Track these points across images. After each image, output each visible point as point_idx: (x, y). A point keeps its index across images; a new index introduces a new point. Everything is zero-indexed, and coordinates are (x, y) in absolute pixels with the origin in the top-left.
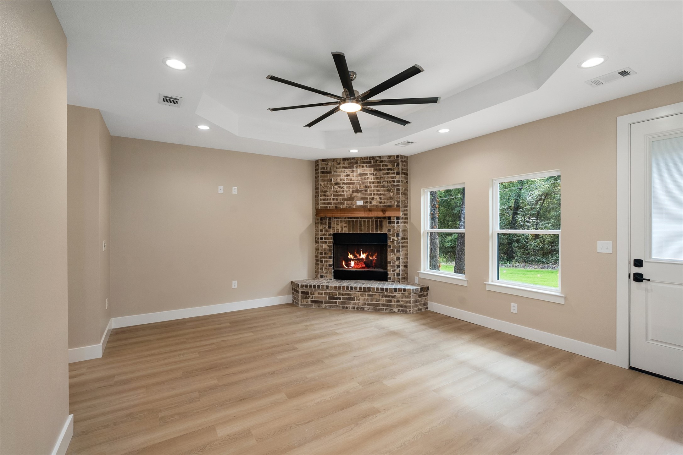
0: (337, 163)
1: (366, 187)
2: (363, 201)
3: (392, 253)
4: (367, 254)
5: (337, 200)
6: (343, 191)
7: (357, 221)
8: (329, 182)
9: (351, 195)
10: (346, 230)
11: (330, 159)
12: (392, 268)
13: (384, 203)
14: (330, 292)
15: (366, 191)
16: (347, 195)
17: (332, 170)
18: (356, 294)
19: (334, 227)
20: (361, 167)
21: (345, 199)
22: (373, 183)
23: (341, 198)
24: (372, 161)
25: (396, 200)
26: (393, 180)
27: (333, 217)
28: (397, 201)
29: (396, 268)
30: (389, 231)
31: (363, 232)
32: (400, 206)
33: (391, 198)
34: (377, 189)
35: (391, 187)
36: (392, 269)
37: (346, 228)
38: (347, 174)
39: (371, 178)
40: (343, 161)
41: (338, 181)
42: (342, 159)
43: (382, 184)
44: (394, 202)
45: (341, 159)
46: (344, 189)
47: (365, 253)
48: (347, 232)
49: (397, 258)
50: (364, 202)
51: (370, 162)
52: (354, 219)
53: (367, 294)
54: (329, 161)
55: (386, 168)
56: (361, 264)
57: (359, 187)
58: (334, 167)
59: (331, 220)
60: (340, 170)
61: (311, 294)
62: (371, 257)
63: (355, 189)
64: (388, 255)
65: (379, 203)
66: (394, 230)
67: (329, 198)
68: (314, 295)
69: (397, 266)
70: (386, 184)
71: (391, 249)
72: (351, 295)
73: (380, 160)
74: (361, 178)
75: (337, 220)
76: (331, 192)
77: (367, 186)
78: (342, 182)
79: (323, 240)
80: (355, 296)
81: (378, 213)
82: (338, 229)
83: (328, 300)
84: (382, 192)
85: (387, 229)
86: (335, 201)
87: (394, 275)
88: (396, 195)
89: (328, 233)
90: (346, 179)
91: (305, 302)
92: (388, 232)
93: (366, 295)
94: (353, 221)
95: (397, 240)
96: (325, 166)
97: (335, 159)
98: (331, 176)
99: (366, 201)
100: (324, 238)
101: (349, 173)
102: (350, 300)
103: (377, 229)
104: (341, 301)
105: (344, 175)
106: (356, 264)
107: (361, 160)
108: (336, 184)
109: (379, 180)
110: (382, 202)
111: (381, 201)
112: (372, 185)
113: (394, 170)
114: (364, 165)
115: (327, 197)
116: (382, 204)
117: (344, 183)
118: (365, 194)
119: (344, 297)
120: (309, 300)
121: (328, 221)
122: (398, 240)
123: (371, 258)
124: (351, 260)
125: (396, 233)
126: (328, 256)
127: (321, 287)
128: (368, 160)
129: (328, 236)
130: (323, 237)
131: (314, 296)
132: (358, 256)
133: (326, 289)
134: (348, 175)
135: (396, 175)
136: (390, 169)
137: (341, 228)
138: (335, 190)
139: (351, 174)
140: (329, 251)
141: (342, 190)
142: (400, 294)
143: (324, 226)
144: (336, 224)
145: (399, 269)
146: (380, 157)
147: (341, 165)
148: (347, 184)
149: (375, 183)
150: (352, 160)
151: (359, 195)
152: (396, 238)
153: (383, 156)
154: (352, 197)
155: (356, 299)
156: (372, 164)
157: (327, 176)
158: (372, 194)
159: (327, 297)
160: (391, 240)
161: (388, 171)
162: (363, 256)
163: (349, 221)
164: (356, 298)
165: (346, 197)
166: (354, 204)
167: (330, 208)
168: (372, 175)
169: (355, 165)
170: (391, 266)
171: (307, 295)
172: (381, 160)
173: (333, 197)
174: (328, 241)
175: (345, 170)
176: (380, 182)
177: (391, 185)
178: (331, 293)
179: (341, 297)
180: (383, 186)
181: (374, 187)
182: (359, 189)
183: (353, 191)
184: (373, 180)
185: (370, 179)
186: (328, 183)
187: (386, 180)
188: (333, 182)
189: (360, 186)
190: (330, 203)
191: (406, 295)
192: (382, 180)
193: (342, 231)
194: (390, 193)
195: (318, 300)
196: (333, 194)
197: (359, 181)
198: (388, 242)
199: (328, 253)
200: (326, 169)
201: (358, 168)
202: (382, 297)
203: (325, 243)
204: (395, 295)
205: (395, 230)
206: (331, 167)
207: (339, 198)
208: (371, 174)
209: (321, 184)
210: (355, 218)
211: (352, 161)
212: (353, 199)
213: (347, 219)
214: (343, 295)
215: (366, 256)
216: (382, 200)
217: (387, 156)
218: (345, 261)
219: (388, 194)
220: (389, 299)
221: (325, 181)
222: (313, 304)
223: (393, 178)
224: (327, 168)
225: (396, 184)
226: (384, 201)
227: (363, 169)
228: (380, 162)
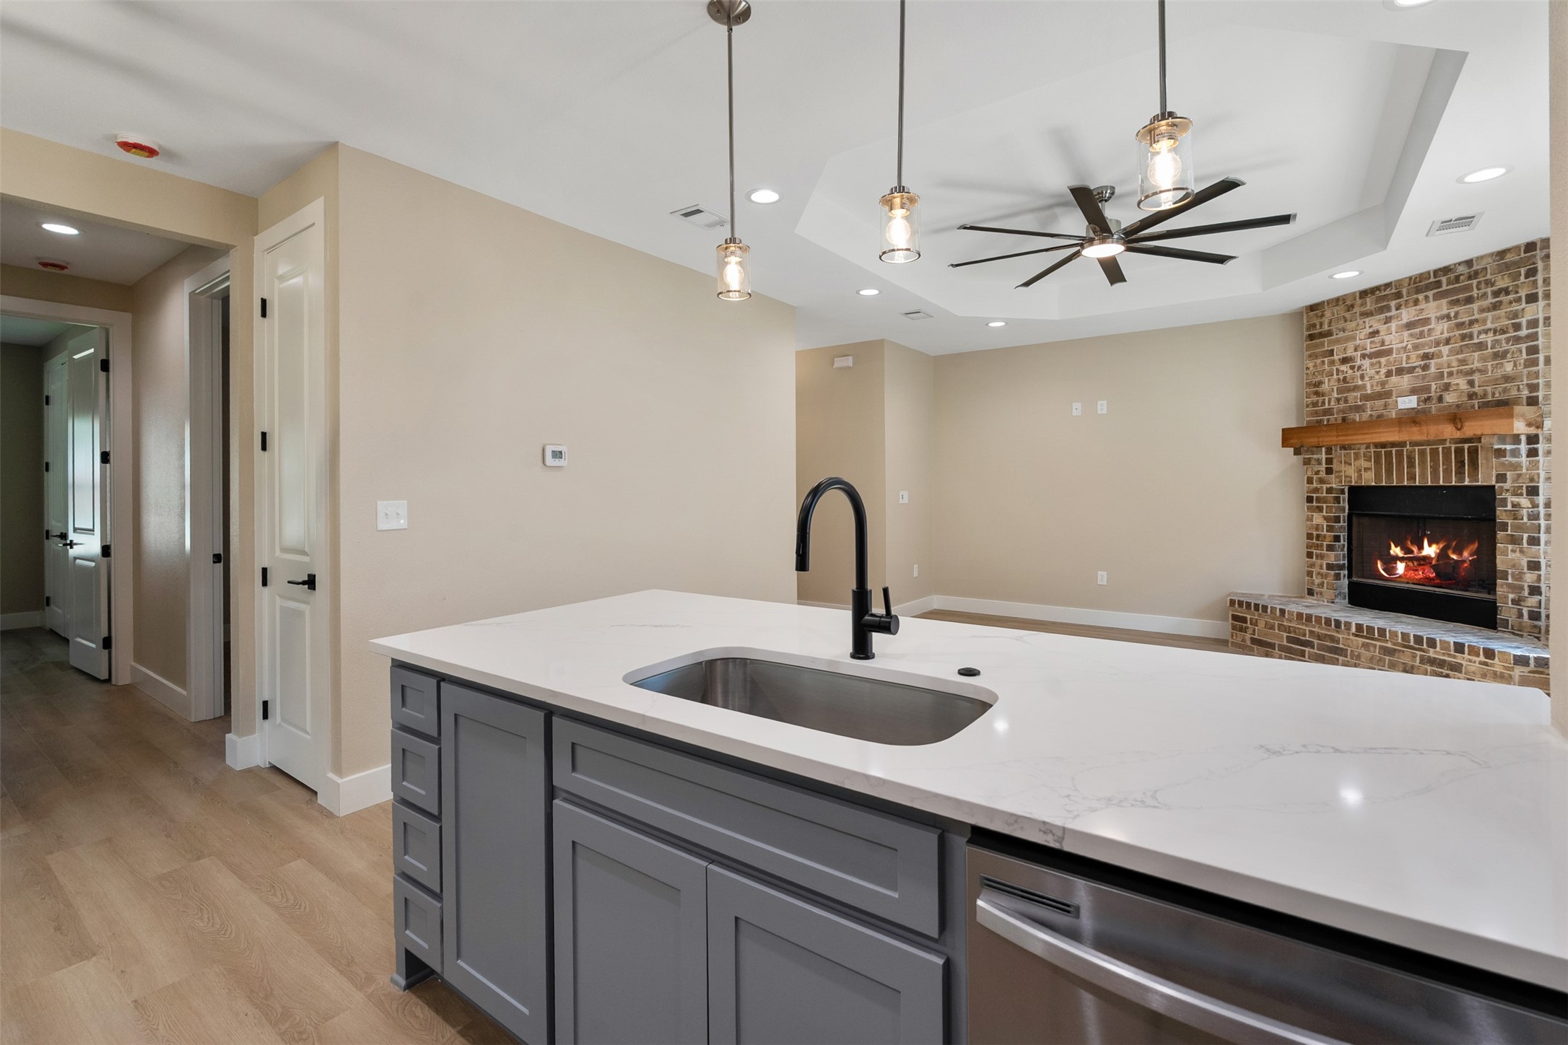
0: (1346, 308)
1: (1426, 357)
2: (1416, 397)
3: (1510, 547)
4: (1441, 546)
5: (1346, 401)
6: (1362, 377)
7: (1400, 454)
8: (1326, 359)
9: (1383, 384)
10: (1369, 479)
11: (1327, 301)
12: (1512, 593)
13: (1485, 395)
14: (1290, 625)
15: (1425, 368)
16: (1372, 386)
17: (1333, 328)
18: (1352, 641)
19: (1338, 472)
20: (1411, 303)
21: (1366, 398)
22: (1448, 341)
23: (1356, 394)
24: (1444, 280)
25: (1525, 382)
26: (1512, 323)
27: (1336, 445)
28: (1528, 385)
29: (1526, 594)
30: (1501, 478)
31: (1417, 484)
32: (1540, 398)
33: (1507, 379)
34: (1460, 356)
35: (1505, 347)
36: (1511, 596)
37: (1369, 472)
38: (1371, 330)
39: (1441, 329)
40: (1360, 298)
41: (1350, 353)
42: (1358, 295)
43: (1476, 341)
44: (1519, 390)
45: (1354, 293)
46: (1363, 370)
47: (1437, 543)
48: (1373, 484)
49: (1529, 562)
50: (1418, 399)
51: (1438, 284)
52: (1392, 447)
53: (1381, 647)
54: (1326, 307)
55: (1489, 290)
56: (1424, 570)
57: (1404, 359)
58: (1338, 319)
59: (1331, 454)
60: (1353, 324)
61: (1251, 624)
62: (1454, 552)
63: (1394, 368)
64: (1498, 552)
65: (1465, 399)
66: (1519, 475)
67: (1327, 398)
68: (1257, 626)
69: (1529, 586)
70: (1489, 338)
71: (1509, 532)
72: (1338, 643)
73: (1469, 272)
74: (1411, 335)
75: (1348, 454)
76: (1332, 383)
77: (1428, 353)
78: (1359, 353)
79: (1314, 504)
80: (1349, 646)
81: (1441, 427)
82: (1348, 477)
83: (1285, 643)
84: (1477, 365)
85: (1494, 473)
86: (1342, 405)
87: (1520, 615)
88: (1526, 366)
89: (1325, 486)
90: (1368, 343)
91: (1239, 640)
92: (1497, 482)
93: (1378, 647)
94: (1389, 455)
95: (1531, 506)
96: (1317, 322)
97: (1341, 298)
98: (1330, 342)
99: (1426, 396)
100: (1316, 497)
101: (1376, 326)
102: (1335, 654)
103: (1460, 472)
104: (1315, 651)
105: (1364, 333)
106: (1410, 570)
107: (1409, 285)
108: (1345, 361)
109: (1465, 332)
110: (1475, 394)
111: (1473, 390)
112: (1445, 350)
113: (1517, 292)
114: (1421, 297)
115: (1323, 396)
116: (1476, 399)
117: (1363, 356)
118: (1424, 377)
119: (1322, 644)
120: (1248, 636)
121: (1324, 456)
122: (1535, 506)
123: (1454, 557)
124: (1397, 558)
125: (1524, 485)
126: (1325, 543)
127: (1269, 610)
128: (1432, 279)
129: (1325, 495)
130: (1314, 495)
131: (1256, 628)
132: (1415, 549)
133: (1280, 615)
134: (1376, 333)
135: (1524, 305)
136: (1506, 291)
137: (1358, 472)
138: (1341, 377)
139: (1382, 328)
140: (1327, 531)
141: (1358, 374)
142: (1477, 664)
143: (1316, 468)
144: (1345, 463)
145: (1537, 598)
146: (1469, 263)
147: (1357, 309)
148: (1371, 356)
149: (1452, 341)
150: (1385, 291)
151: (1405, 381)
152: (1524, 502)
153: (1478, 258)
154: (1387, 387)
155: (1351, 654)
156: (1444, 287)
157: (1322, 344)
158: (1446, 375)
159: (1285, 636)
160: (1509, 507)
161: (1497, 299)
162: (1430, 550)
163: (1378, 455)
164: (1351, 651)
165: (1369, 392)
166: (1390, 407)
167: (1330, 423)
168: (1446, 320)
169: (1393, 304)
170: (1509, 585)
171: (1244, 625)
172: (1473, 269)
173: (1336, 396)
174: (1325, 505)
175: (1367, 320)
176: (1471, 336)
177: (1508, 340)
178: (1292, 629)
179: (1316, 642)
180: (1481, 346)
181: (1451, 352)
182: (1404, 365)
183: (1389, 374)
184: (1446, 335)
185: (1439, 333)
186: (1323, 362)
187: (1489, 325)
188: (1336, 357)
189: (1408, 357)
190: (1328, 412)
191: (1497, 670)
192: (1475, 329)
193: (1359, 481)
194: (1502, 364)
195: (1265, 639)
196: (1337, 388)
197: (1404, 344)
198: (1498, 513)
199: (1325, 536)
200: (1318, 327)
201: (1402, 307)
202: (1422, 661)
203: (1317, 511)
204: (1461, 665)
205: (1521, 475)
206: (1331, 320)
207: (1351, 395)
208: (1439, 318)
209: (1308, 366)
210: (1393, 444)
211: (1386, 293)
212: (1388, 394)
213: (1372, 450)
214: (1319, 637)
215: (1438, 551)
216: (1477, 388)
217: (1492, 254)
218: (1382, 561)
219: (1496, 366)
220: (1440, 670)
221: (1317, 358)
222: (1255, 647)
223: (1515, 315)
224: (1321, 325)
225: (1524, 332)
226: (1485, 390)
227: (1418, 307)
228: (1470, 278)
